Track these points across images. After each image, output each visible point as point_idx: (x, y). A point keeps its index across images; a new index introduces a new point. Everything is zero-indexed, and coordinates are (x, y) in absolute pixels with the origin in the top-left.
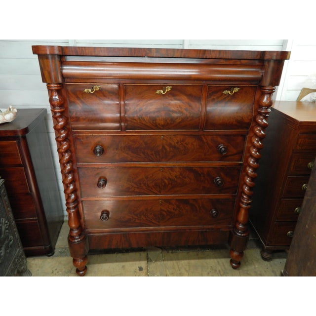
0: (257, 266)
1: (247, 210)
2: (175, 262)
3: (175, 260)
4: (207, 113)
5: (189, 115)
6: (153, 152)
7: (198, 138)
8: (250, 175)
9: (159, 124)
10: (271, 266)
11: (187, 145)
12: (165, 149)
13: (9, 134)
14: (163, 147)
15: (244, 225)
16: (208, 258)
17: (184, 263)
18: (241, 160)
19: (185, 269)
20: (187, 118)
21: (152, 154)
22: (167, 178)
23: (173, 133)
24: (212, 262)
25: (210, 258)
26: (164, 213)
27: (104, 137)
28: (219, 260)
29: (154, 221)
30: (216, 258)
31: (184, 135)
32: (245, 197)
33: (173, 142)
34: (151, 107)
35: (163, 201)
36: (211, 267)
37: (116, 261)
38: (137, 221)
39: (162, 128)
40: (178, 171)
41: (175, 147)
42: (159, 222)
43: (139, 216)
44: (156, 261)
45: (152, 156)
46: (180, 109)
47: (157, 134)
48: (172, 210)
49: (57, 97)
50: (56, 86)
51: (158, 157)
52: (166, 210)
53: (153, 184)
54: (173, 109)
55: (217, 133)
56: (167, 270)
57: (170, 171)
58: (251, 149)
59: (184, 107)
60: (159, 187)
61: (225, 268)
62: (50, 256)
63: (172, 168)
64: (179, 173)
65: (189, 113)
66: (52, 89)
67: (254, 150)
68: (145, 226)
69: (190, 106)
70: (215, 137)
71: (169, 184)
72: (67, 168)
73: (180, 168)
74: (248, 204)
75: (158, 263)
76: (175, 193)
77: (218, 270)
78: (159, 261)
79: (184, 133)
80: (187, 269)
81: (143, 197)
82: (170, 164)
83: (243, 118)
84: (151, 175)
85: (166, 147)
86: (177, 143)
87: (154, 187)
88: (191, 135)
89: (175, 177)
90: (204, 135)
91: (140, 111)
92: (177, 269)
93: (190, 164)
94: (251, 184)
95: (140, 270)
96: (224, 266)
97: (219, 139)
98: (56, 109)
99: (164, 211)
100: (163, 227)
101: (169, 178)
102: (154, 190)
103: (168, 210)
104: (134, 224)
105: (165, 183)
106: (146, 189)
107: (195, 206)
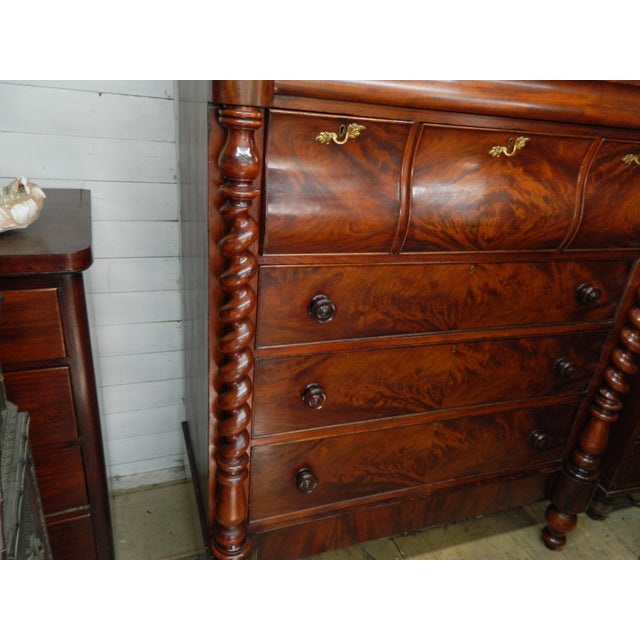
1: (610, 425)
5: (550, 213)
6: (445, 307)
8: (631, 348)
9: (483, 236)
10: (611, 529)
11: (520, 286)
12: (473, 298)
13: (38, 269)
14: (470, 293)
15: (593, 456)
18: (611, 315)
21: (441, 313)
22: (463, 368)
24: (503, 541)
29: (412, 474)
32: (608, 395)
38: (377, 480)
40: (489, 351)
41: (493, 292)
42: (423, 475)
43: (382, 467)
45: (440, 317)
48: (457, 444)
49: (247, 152)
50: (253, 115)
51: (453, 317)
52: (443, 446)
53: (430, 386)
57: (472, 350)
60: (442, 391)
64: (488, 356)
65: (553, 207)
66: (240, 125)
68: (391, 490)
71: (463, 381)
72: (240, 367)
73: (494, 341)
74: (611, 412)
84: (430, 364)
85: (476, 292)
86: (501, 283)
87: (429, 394)
89: (479, 364)
94: (630, 368)
98: (240, 189)
99: (441, 448)
100: (430, 485)
101: (466, 368)
102: (428, 400)
103: (447, 446)
104: (368, 489)
105: (455, 380)
106: (412, 398)
107: (503, 428)
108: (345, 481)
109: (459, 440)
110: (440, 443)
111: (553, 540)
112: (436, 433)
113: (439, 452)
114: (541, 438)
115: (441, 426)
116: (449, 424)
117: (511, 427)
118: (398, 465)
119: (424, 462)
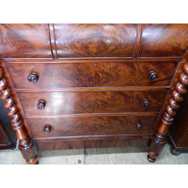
0: (167, 159)
3: (106, 153)
4: (142, 40)
5: (123, 42)
6: (87, 79)
7: (130, 65)
8: (176, 99)
9: (92, 52)
11: (119, 71)
12: (98, 76)
14: (96, 74)
15: (163, 136)
16: (130, 152)
17: (112, 156)
18: (168, 85)
20: (121, 46)
21: (86, 81)
22: (100, 100)
23: (106, 60)
24: (133, 155)
25: (132, 152)
26: (97, 126)
27: (37, 65)
28: (138, 154)
29: (89, 132)
30: (136, 152)
31: (117, 62)
32: (167, 115)
33: (106, 69)
34: (82, 34)
35: (96, 118)
36: (133, 160)
38: (75, 132)
39: (94, 55)
40: (110, 95)
41: (107, 74)
42: (93, 132)
43: (76, 128)
44: (91, 154)
45: (85, 82)
46: (113, 35)
47: (89, 61)
48: (104, 124)
51: (91, 82)
53: (88, 105)
54: (107, 35)
55: (150, 60)
57: (102, 94)
58: (182, 75)
59: (119, 33)
60: (93, 107)
61: (143, 161)
62: (13, 149)
63: (104, 93)
64: (110, 97)
65: (124, 39)
67: (185, 76)
69: (125, 32)
70: (147, 64)
71: (101, 105)
73: (112, 92)
74: (169, 122)
75: (93, 156)
76: (107, 111)
78: (94, 154)
79: (116, 61)
81: (78, 115)
82: (103, 89)
83: (179, 45)
84: (86, 98)
85: (99, 74)
86: (110, 70)
87: (88, 108)
88: (124, 62)
89: (107, 99)
90: (136, 62)
91: (71, 37)
93: (121, 89)
94: (176, 107)
95: (79, 163)
96: (142, 159)
97: (151, 66)
99: (97, 125)
100: (96, 136)
101: (102, 100)
102: (88, 110)
103: (100, 124)
104: (72, 134)
105: (98, 104)
106: (82, 109)
107: (123, 121)
108: (63, 131)
112: (95, 120)
114: (139, 126)
116: (100, 118)
117: (127, 121)
118: (82, 129)
119: (92, 129)
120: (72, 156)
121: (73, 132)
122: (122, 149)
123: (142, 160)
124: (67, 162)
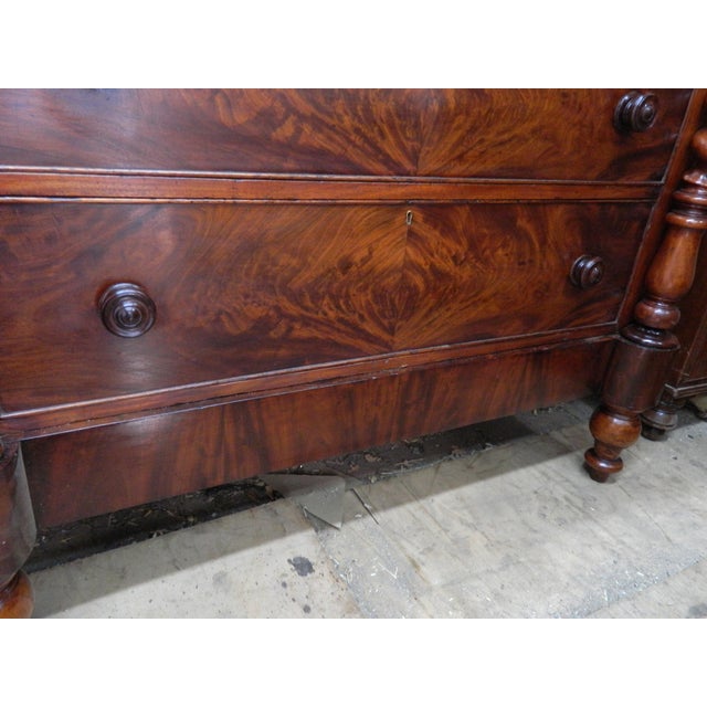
2: (412, 507)
10: (678, 450)
15: (670, 304)
17: (443, 501)
19: (462, 522)
24: (526, 477)
25: (513, 468)
28: (541, 467)
36: (536, 492)
37: (176, 566)
38: (301, 332)
42: (391, 329)
44: (344, 521)
48: (450, 266)
52: (426, 266)
56: (404, 543)
61: (575, 487)
77: (561, 499)
78: (355, 518)
80: (470, 519)
92: (435, 529)
95: (302, 574)
96: (567, 480)
100: (406, 353)
103: (432, 266)
104: (282, 352)
106: (357, 131)
107: (530, 241)
108: (228, 327)
109: (455, 258)
110: (421, 261)
111: (603, 465)
112: (411, 233)
113: (418, 281)
115: (420, 217)
116: (436, 213)
117: (543, 242)
118: (338, 307)
119: (392, 301)
120: (248, 555)
121: (290, 329)
122: (470, 467)
123: (567, 484)
124: (226, 591)
